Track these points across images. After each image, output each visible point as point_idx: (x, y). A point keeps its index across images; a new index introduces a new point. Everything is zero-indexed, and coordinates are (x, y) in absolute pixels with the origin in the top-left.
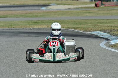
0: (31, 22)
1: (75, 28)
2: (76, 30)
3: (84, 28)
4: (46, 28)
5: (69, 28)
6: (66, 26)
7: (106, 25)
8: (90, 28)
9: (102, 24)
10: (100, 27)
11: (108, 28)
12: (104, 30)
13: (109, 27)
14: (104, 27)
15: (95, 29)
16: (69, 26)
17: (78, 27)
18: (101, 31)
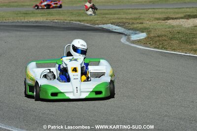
0: (21, 13)
1: (80, 21)
2: (82, 23)
3: (91, 21)
4: (45, 20)
5: (73, 20)
6: (69, 19)
7: (116, 16)
8: (97, 20)
9: (111, 16)
10: (110, 20)
11: (119, 21)
12: (115, 23)
13: (119, 19)
14: (114, 19)
15: (104, 22)
16: (73, 19)
17: (83, 19)
18: (112, 24)
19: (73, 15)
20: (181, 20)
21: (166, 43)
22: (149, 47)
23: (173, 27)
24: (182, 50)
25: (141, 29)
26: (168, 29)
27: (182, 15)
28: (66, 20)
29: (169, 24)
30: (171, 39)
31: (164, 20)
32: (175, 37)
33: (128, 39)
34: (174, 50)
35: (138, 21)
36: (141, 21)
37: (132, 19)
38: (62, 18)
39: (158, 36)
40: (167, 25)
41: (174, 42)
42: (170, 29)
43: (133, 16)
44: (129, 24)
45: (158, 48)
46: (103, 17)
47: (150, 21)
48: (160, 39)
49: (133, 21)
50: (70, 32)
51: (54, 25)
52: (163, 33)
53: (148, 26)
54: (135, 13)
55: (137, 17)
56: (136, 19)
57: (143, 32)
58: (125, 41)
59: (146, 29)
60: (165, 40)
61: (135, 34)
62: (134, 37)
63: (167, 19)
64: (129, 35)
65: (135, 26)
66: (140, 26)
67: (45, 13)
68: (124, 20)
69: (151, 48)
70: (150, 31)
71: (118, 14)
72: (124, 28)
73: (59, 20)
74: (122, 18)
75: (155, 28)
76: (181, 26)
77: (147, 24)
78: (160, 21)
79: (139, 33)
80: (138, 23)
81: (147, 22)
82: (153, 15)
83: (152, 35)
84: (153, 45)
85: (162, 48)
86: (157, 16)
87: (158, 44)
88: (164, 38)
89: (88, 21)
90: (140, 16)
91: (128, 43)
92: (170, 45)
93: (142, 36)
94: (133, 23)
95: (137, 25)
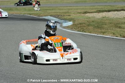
1: (30, 14)
2: (32, 16)
3: (37, 14)
5: (26, 14)
6: (23, 13)
7: (53, 11)
8: (41, 14)
9: (50, 11)
10: (49, 13)
12: (53, 15)
13: (55, 13)
14: (52, 13)
15: (45, 15)
16: (25, 13)
17: (32, 13)
18: (50, 16)
19: (26, 10)
20: (94, 14)
21: (85, 28)
22: (74, 31)
23: (89, 18)
24: (95, 32)
25: (69, 19)
26: (86, 19)
27: (95, 10)
28: (21, 14)
29: (87, 16)
30: (88, 25)
31: (84, 13)
32: (91, 24)
33: (61, 26)
34: (90, 32)
35: (67, 14)
36: (69, 14)
37: (63, 13)
38: (19, 12)
39: (80, 24)
40: (85, 17)
41: (90, 27)
42: (88, 19)
43: (64, 11)
44: (61, 16)
45: (80, 31)
46: (45, 12)
47: (75, 14)
48: (81, 25)
49: (64, 14)
50: (24, 21)
51: (14, 17)
52: (83, 22)
53: (73, 17)
54: (65, 9)
55: (67, 12)
56: (65, 13)
57: (70, 21)
58: (59, 26)
59: (72, 19)
60: (85, 26)
61: (66, 22)
62: (65, 24)
63: (86, 13)
64: (62, 23)
65: (65, 17)
66: (69, 17)
67: (8, 9)
68: (59, 14)
69: (75, 31)
70: (75, 21)
71: (55, 10)
72: (58, 18)
73: (17, 13)
74: (57, 12)
75: (78, 18)
76: (95, 17)
77: (73, 16)
78: (81, 14)
79: (68, 22)
80: (67, 15)
81: (73, 15)
82: (76, 10)
83: (76, 23)
84: (77, 29)
85: (82, 31)
86: (79, 11)
87: (80, 28)
88: (84, 25)
89: (35, 14)
90: (68, 11)
91: (61, 28)
92: (88, 29)
93: (70, 23)
94: (64, 15)
95: (67, 17)
